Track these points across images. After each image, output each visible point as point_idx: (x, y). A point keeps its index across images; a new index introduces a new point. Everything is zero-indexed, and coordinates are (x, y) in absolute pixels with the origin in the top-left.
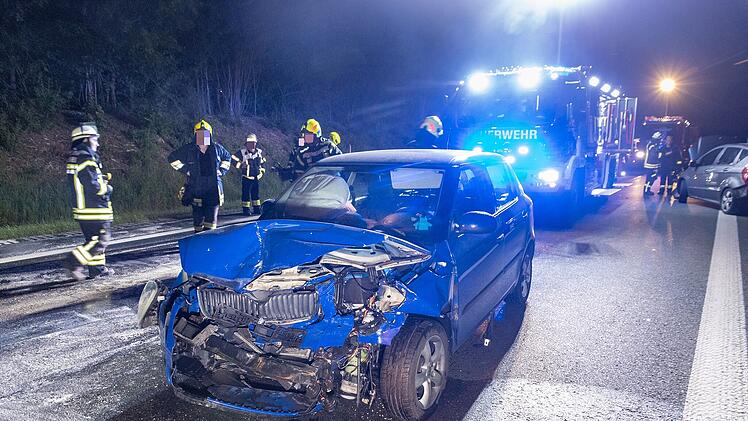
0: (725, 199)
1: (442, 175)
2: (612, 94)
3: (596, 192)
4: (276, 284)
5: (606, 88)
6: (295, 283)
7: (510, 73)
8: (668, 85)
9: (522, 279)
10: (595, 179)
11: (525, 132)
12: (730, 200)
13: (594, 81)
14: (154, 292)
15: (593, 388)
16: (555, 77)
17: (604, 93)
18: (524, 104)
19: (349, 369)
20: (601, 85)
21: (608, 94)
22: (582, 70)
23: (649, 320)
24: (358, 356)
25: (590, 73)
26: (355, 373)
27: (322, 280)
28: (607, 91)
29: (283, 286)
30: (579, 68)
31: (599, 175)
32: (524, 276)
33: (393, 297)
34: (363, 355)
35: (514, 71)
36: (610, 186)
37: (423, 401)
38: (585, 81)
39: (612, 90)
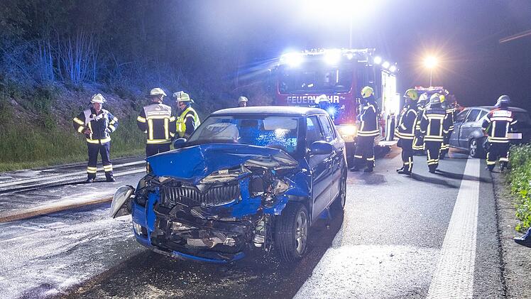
0: (472, 147)
1: (296, 121)
2: (390, 69)
3: (382, 144)
4: (216, 179)
5: (386, 65)
6: (228, 178)
7: (319, 53)
8: (431, 62)
11: (330, 98)
12: (475, 147)
13: (377, 60)
14: (129, 192)
15: (392, 245)
16: (350, 57)
17: (385, 69)
18: (327, 77)
19: (259, 228)
20: (382, 62)
21: (388, 69)
22: (369, 52)
23: (421, 215)
24: (263, 220)
25: (376, 53)
26: (263, 230)
27: (240, 178)
28: (386, 67)
29: (221, 180)
30: (366, 50)
31: (384, 131)
32: (342, 191)
33: (281, 186)
34: (267, 220)
35: (320, 53)
36: (392, 140)
37: (298, 249)
38: (371, 60)
39: (390, 67)
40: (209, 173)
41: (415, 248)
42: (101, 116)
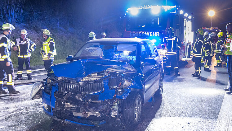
1: (135, 46)
2: (189, 17)
3: (183, 59)
4: (90, 79)
5: (186, 15)
6: (97, 78)
8: (212, 13)
9: (160, 87)
10: (183, 54)
11: (154, 33)
13: (181, 12)
14: (41, 85)
15: (189, 117)
16: (166, 10)
17: (186, 17)
18: (153, 21)
19: (114, 107)
20: (184, 14)
21: (187, 17)
22: (177, 7)
24: (117, 102)
25: (180, 9)
26: (116, 108)
27: (104, 78)
28: (186, 16)
29: (93, 79)
30: (175, 6)
31: (184, 52)
33: (127, 83)
34: (118, 102)
36: (189, 57)
37: (136, 119)
38: (178, 12)
39: (188, 16)
40: (86, 75)
41: (202, 119)
42: (25, 42)
